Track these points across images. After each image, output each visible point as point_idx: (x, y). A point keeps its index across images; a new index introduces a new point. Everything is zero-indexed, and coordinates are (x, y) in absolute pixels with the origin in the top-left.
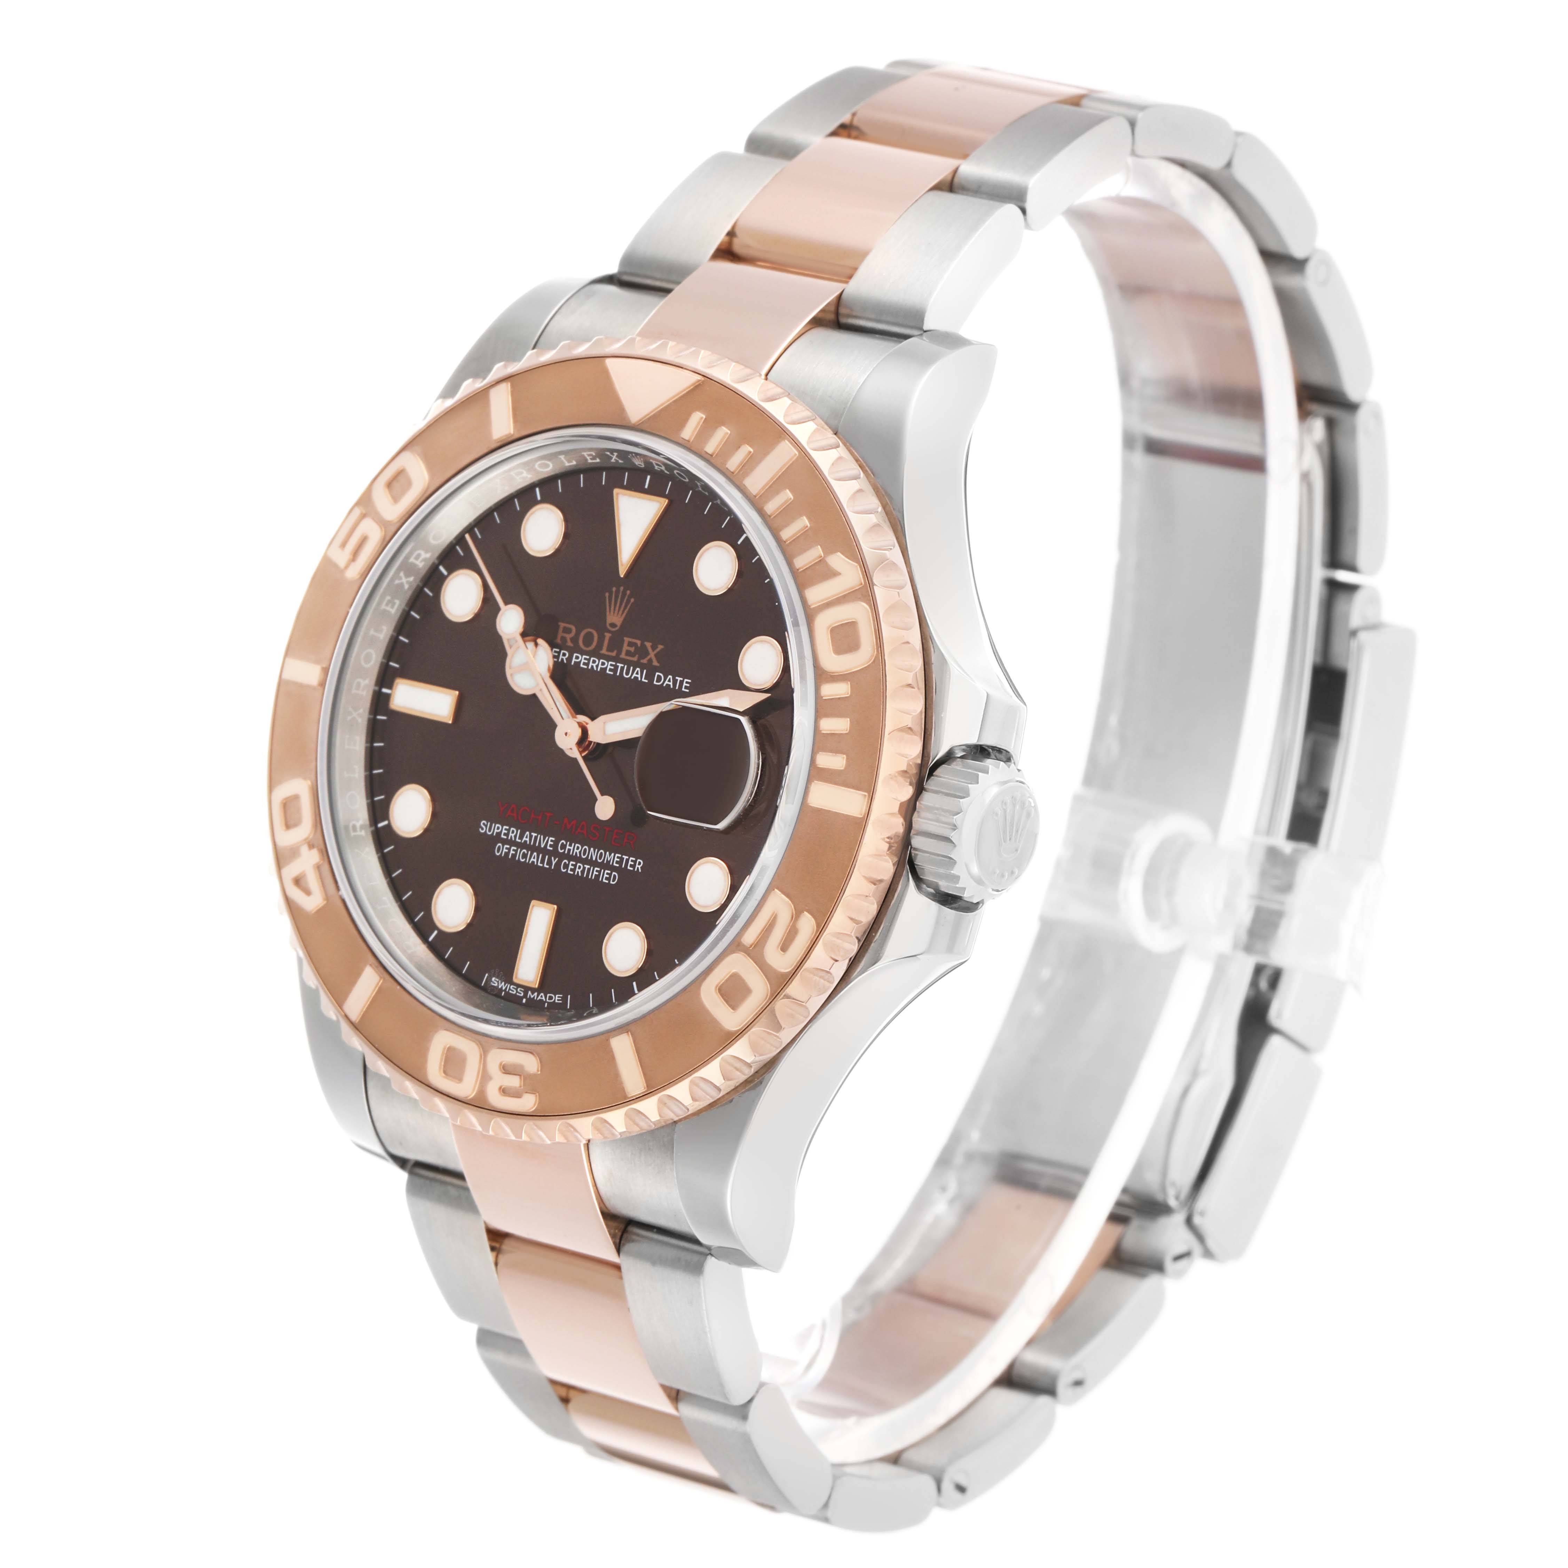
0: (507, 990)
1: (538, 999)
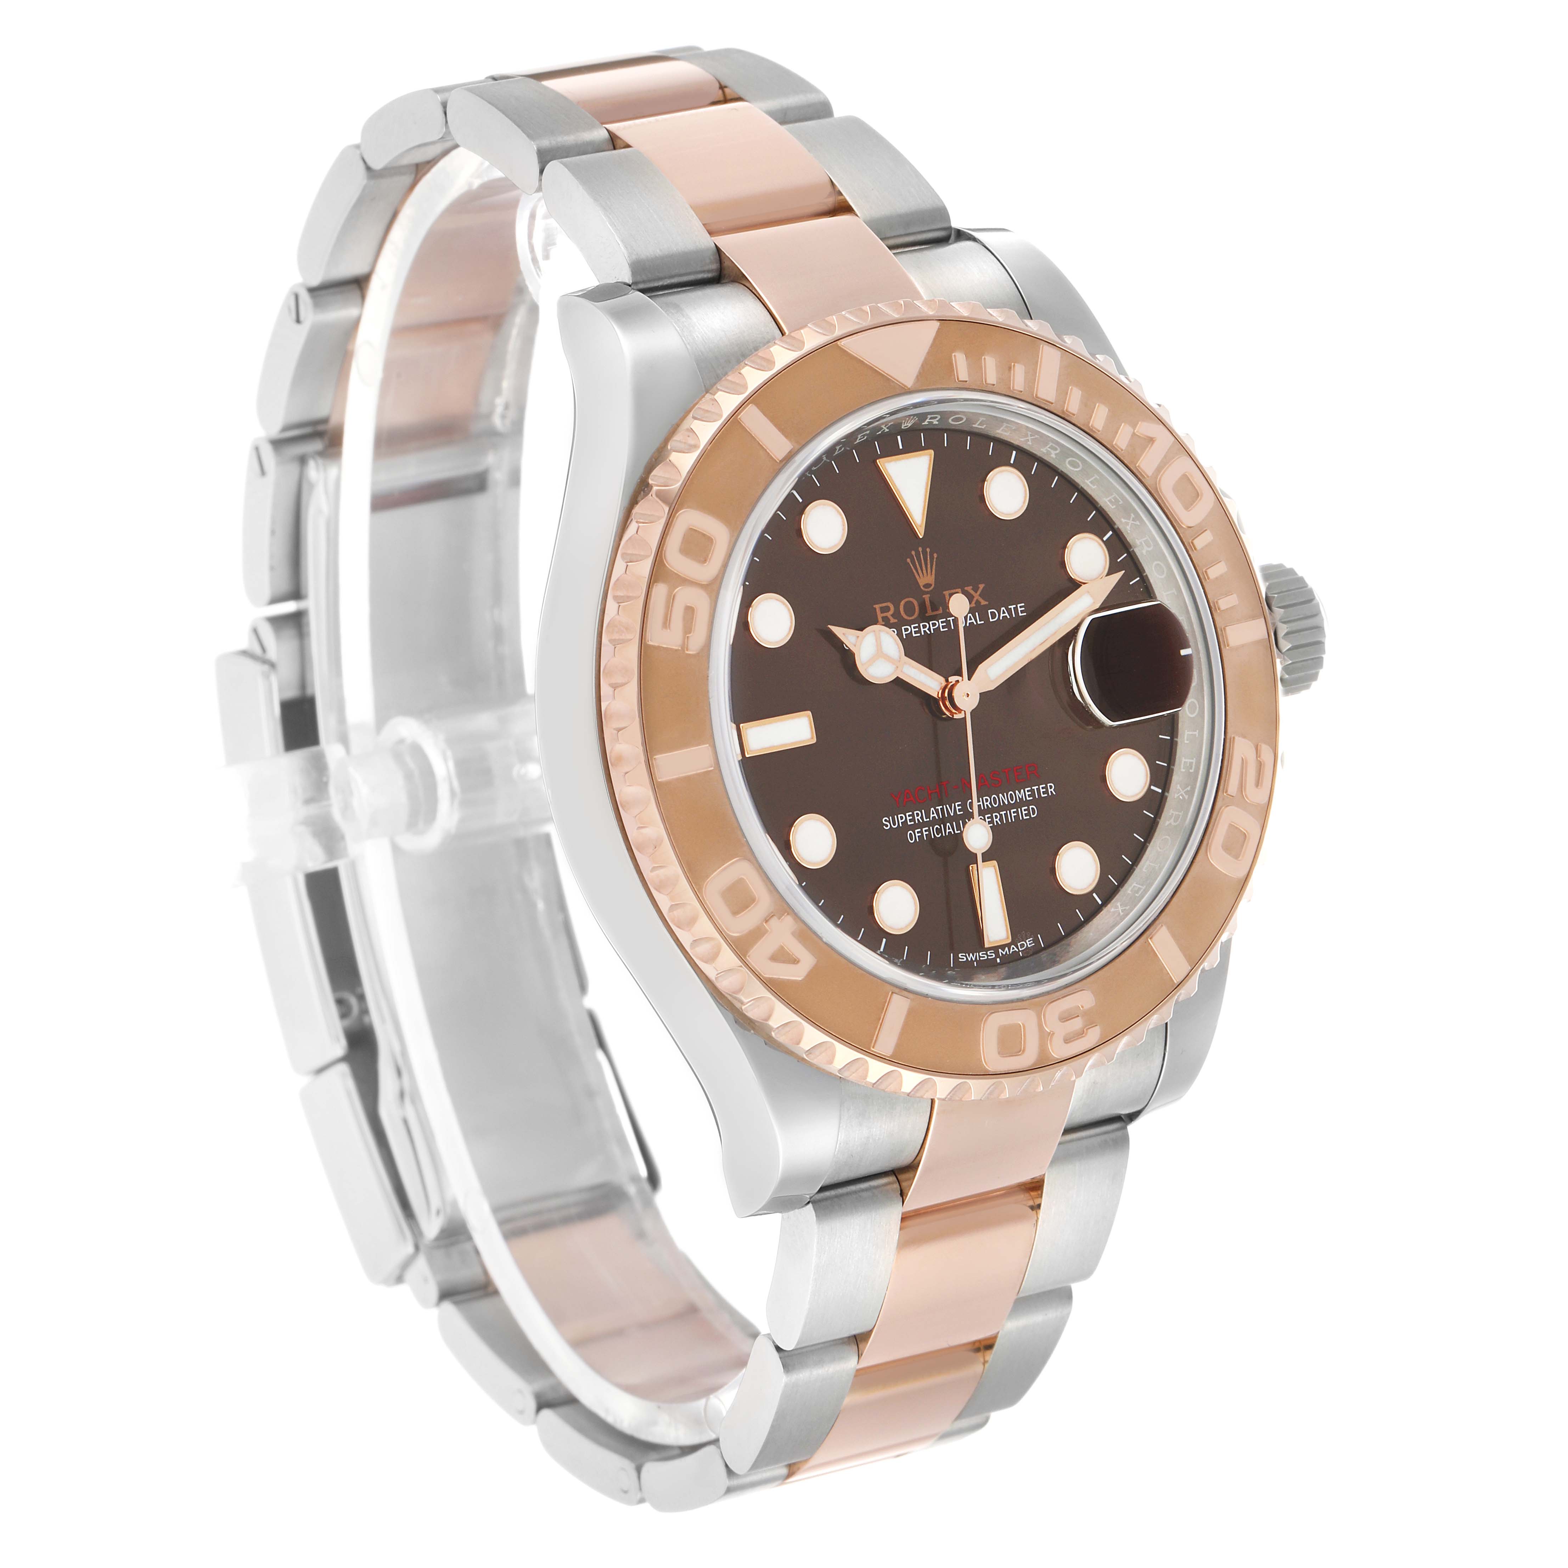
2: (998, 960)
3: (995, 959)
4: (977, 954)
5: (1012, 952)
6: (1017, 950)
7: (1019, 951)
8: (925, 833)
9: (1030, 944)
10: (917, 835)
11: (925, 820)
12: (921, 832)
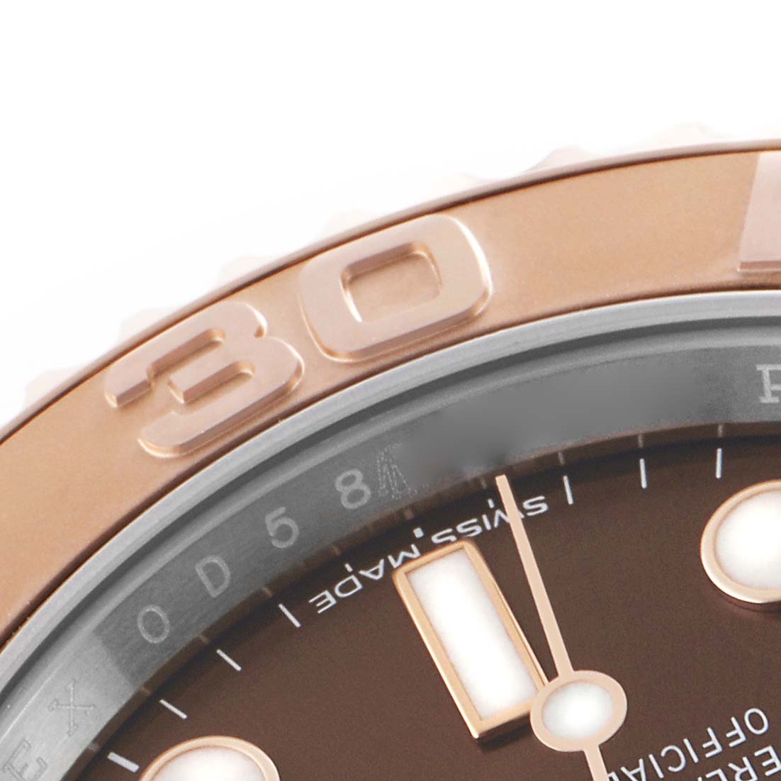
0: (485, 517)
1: (382, 562)
2: (418, 533)
3: (429, 533)
4: (488, 527)
5: (377, 563)
6: (362, 572)
7: (355, 572)
8: (714, 741)
9: (324, 597)
10: (738, 730)
11: (719, 772)
12: (724, 741)
